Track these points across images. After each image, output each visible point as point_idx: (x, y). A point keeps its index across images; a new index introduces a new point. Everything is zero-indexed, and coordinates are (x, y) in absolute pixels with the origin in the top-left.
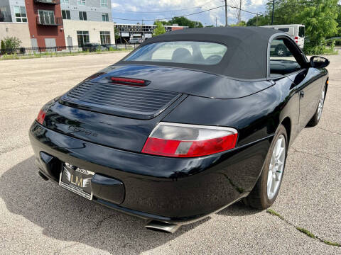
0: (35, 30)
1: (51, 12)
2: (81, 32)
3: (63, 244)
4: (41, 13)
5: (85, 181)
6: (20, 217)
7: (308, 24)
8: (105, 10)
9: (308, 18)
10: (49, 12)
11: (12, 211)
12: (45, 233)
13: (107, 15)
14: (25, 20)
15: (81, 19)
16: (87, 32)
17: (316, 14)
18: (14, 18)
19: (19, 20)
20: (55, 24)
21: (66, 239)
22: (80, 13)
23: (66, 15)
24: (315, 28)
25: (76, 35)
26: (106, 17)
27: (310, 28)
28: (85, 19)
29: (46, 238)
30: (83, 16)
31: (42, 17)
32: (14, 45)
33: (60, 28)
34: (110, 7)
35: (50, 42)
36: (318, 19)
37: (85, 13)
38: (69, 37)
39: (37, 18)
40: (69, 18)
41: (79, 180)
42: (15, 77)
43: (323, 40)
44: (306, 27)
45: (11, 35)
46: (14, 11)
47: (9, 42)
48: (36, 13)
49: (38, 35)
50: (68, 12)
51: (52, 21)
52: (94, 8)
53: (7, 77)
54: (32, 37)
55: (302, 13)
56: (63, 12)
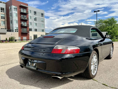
0: (20, 34)
1: (26, 29)
2: (35, 35)
3: (26, 86)
4: (23, 29)
5: (34, 64)
6: (13, 79)
7: (109, 32)
8: (43, 28)
9: (108, 30)
10: (25, 29)
11: (10, 78)
12: (20, 83)
13: (43, 30)
14: (17, 31)
15: (35, 31)
16: (37, 35)
17: (111, 29)
18: (14, 31)
19: (16, 31)
20: (27, 32)
21: (27, 85)
22: (35, 29)
23: (31, 30)
24: (111, 33)
25: (33, 36)
26: (43, 31)
27: (109, 33)
28: (36, 31)
29: (21, 84)
30: (36, 30)
31: (23, 31)
32: (13, 39)
33: (28, 34)
34: (44, 27)
35: (25, 38)
36: (112, 30)
37: (36, 29)
38: (31, 37)
39: (21, 31)
40: (31, 31)
41: (33, 64)
42: (13, 47)
43: (114, 37)
44: (108, 33)
45: (13, 36)
46: (15, 28)
47: (12, 38)
48: (21, 29)
49: (21, 36)
50: (31, 29)
51: (26, 32)
52: (39, 28)
53: (10, 47)
54: (19, 36)
55: (106, 28)
56: (30, 29)
